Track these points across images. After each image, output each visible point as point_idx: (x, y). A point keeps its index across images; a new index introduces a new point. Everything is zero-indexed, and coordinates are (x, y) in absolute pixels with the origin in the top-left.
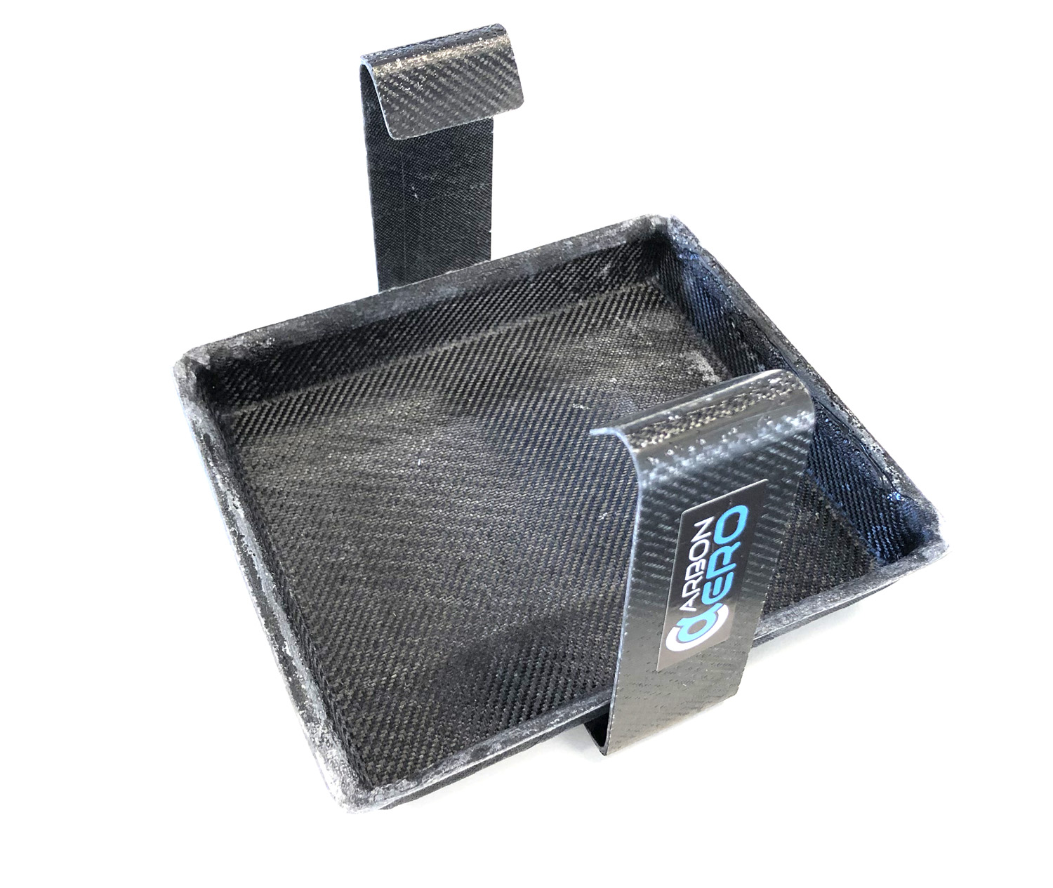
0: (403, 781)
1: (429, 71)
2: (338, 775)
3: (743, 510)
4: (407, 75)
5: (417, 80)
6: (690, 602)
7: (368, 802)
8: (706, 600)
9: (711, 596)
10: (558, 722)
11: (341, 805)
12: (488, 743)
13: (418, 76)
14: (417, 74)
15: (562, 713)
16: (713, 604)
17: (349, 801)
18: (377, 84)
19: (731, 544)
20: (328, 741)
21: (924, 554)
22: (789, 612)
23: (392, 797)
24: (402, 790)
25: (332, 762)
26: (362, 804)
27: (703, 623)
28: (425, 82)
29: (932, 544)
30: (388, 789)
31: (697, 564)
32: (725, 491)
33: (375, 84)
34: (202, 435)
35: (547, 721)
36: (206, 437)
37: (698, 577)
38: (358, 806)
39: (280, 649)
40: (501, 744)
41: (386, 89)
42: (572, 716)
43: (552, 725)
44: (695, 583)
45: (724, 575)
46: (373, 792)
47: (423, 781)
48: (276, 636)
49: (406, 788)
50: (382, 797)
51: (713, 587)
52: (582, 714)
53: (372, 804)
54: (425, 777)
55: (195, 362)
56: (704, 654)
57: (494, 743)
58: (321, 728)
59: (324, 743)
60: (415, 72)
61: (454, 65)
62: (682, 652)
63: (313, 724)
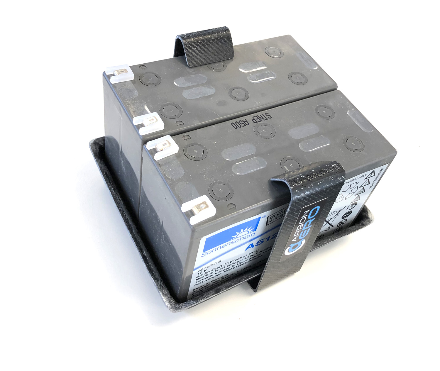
0: (191, 301)
1: (202, 43)
2: (168, 299)
3: (318, 208)
4: (195, 44)
5: (198, 46)
6: (295, 238)
7: (180, 308)
8: (300, 238)
9: (302, 236)
10: (244, 280)
11: (170, 310)
12: (220, 287)
13: (199, 44)
14: (199, 43)
15: (245, 277)
16: (302, 239)
17: (173, 308)
18: (184, 46)
19: (312, 219)
20: (163, 287)
21: (363, 223)
22: (320, 242)
23: (188, 306)
24: (191, 304)
25: (165, 294)
26: (177, 309)
27: (297, 245)
28: (201, 47)
29: (366, 220)
30: (186, 303)
31: (301, 225)
32: (315, 201)
33: (183, 46)
34: (104, 172)
35: (240, 280)
36: (106, 173)
37: (300, 230)
38: (176, 310)
39: (142, 253)
40: (225, 288)
41: (188, 48)
42: (249, 278)
43: (242, 281)
44: (298, 231)
45: (307, 229)
46: (181, 305)
47: (199, 301)
48: (140, 248)
49: (193, 303)
50: (184, 307)
51: (303, 233)
52: (252, 277)
53: (181, 309)
54: (199, 299)
55: (98, 144)
56: (294, 257)
57: (222, 287)
58: (160, 282)
59: (162, 287)
60: (198, 43)
61: (211, 41)
62: (288, 255)
63: (157, 281)
